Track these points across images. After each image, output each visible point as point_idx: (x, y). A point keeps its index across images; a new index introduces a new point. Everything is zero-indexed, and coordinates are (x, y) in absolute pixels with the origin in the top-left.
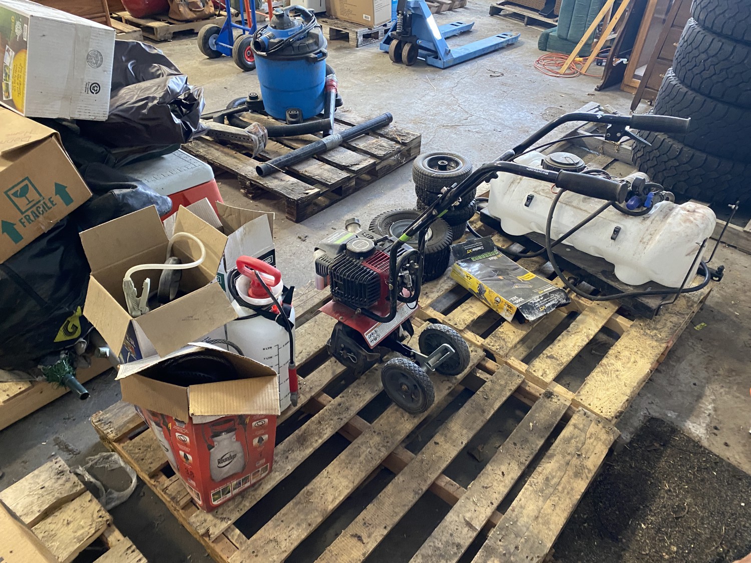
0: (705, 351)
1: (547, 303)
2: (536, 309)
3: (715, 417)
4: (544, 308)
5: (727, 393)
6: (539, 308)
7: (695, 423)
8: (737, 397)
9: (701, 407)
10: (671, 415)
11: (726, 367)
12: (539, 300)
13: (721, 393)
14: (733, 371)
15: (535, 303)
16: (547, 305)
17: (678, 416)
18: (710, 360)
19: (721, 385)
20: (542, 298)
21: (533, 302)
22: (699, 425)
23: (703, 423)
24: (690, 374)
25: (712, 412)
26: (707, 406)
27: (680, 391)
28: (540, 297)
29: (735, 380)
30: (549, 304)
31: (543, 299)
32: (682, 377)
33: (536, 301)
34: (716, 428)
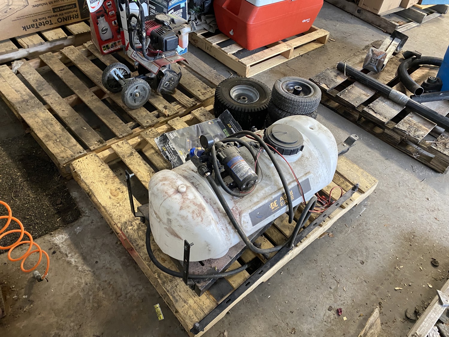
0: (128, 295)
1: (168, 152)
2: (164, 145)
3: (64, 258)
4: (165, 150)
5: (79, 284)
6: (165, 146)
7: (65, 241)
8: (72, 289)
9: (75, 254)
10: (78, 229)
11: (105, 303)
12: (171, 147)
13: (81, 278)
14: (99, 306)
15: (169, 144)
16: (167, 152)
17: (75, 233)
18: (116, 293)
19: (89, 285)
20: (173, 150)
21: (169, 143)
22: (62, 243)
23: (62, 247)
24: (108, 265)
25: (68, 259)
26: (74, 259)
27: (95, 248)
28: (174, 148)
29: (89, 300)
30: (168, 154)
31: (171, 150)
32: (107, 257)
33: (170, 145)
34: (54, 253)
